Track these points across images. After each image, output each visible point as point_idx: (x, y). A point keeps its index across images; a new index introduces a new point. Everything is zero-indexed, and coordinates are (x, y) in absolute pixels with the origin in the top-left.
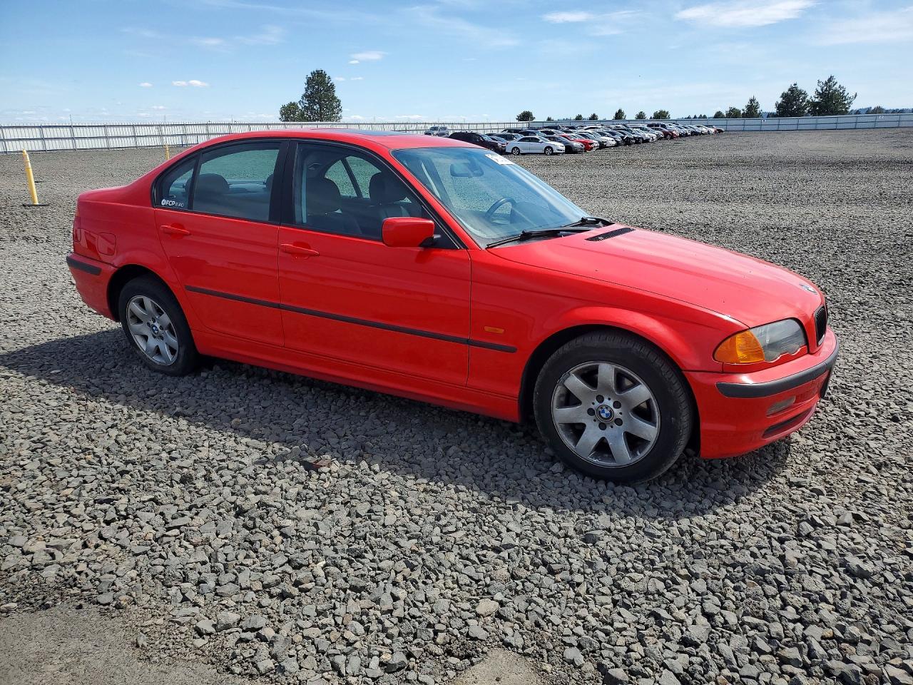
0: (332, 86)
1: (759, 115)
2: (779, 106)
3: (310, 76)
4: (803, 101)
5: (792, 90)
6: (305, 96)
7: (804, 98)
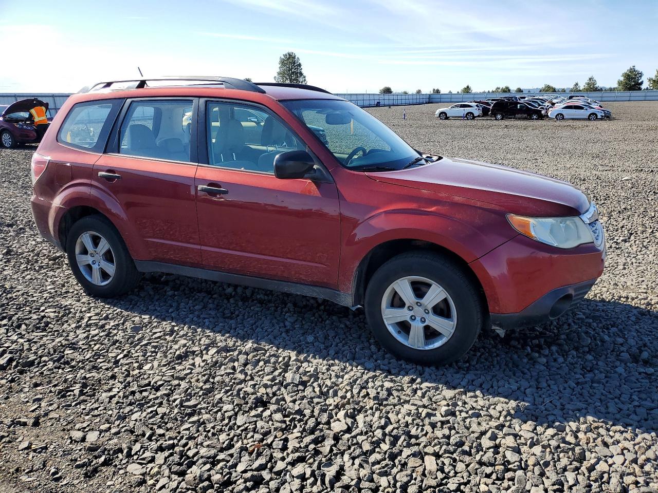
0: (300, 65)
1: (596, 90)
2: (620, 83)
3: (283, 57)
4: (638, 80)
5: (632, 70)
6: (279, 74)
7: (641, 77)
